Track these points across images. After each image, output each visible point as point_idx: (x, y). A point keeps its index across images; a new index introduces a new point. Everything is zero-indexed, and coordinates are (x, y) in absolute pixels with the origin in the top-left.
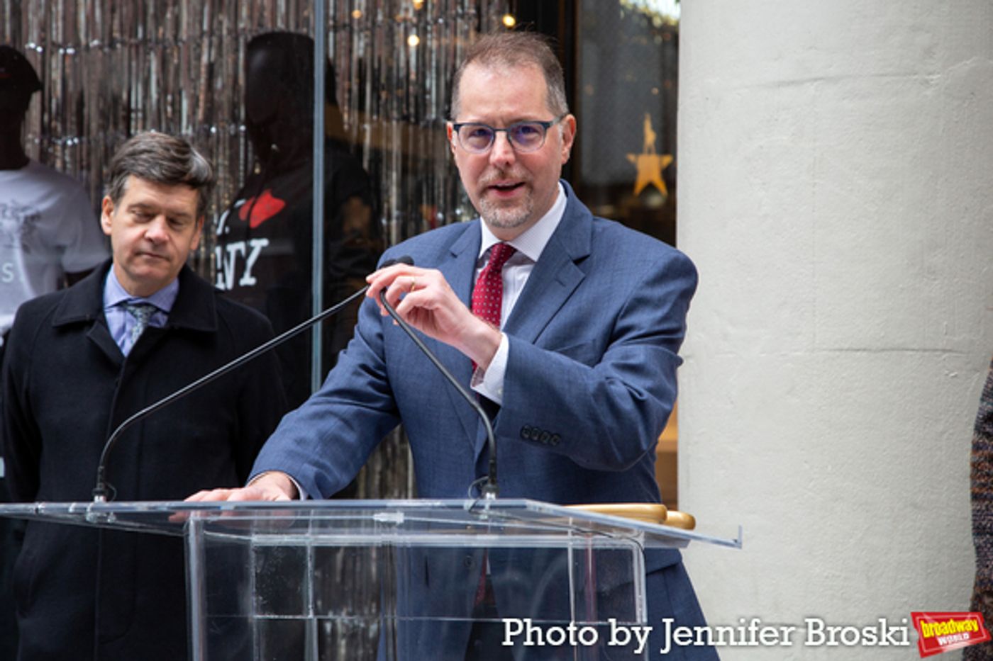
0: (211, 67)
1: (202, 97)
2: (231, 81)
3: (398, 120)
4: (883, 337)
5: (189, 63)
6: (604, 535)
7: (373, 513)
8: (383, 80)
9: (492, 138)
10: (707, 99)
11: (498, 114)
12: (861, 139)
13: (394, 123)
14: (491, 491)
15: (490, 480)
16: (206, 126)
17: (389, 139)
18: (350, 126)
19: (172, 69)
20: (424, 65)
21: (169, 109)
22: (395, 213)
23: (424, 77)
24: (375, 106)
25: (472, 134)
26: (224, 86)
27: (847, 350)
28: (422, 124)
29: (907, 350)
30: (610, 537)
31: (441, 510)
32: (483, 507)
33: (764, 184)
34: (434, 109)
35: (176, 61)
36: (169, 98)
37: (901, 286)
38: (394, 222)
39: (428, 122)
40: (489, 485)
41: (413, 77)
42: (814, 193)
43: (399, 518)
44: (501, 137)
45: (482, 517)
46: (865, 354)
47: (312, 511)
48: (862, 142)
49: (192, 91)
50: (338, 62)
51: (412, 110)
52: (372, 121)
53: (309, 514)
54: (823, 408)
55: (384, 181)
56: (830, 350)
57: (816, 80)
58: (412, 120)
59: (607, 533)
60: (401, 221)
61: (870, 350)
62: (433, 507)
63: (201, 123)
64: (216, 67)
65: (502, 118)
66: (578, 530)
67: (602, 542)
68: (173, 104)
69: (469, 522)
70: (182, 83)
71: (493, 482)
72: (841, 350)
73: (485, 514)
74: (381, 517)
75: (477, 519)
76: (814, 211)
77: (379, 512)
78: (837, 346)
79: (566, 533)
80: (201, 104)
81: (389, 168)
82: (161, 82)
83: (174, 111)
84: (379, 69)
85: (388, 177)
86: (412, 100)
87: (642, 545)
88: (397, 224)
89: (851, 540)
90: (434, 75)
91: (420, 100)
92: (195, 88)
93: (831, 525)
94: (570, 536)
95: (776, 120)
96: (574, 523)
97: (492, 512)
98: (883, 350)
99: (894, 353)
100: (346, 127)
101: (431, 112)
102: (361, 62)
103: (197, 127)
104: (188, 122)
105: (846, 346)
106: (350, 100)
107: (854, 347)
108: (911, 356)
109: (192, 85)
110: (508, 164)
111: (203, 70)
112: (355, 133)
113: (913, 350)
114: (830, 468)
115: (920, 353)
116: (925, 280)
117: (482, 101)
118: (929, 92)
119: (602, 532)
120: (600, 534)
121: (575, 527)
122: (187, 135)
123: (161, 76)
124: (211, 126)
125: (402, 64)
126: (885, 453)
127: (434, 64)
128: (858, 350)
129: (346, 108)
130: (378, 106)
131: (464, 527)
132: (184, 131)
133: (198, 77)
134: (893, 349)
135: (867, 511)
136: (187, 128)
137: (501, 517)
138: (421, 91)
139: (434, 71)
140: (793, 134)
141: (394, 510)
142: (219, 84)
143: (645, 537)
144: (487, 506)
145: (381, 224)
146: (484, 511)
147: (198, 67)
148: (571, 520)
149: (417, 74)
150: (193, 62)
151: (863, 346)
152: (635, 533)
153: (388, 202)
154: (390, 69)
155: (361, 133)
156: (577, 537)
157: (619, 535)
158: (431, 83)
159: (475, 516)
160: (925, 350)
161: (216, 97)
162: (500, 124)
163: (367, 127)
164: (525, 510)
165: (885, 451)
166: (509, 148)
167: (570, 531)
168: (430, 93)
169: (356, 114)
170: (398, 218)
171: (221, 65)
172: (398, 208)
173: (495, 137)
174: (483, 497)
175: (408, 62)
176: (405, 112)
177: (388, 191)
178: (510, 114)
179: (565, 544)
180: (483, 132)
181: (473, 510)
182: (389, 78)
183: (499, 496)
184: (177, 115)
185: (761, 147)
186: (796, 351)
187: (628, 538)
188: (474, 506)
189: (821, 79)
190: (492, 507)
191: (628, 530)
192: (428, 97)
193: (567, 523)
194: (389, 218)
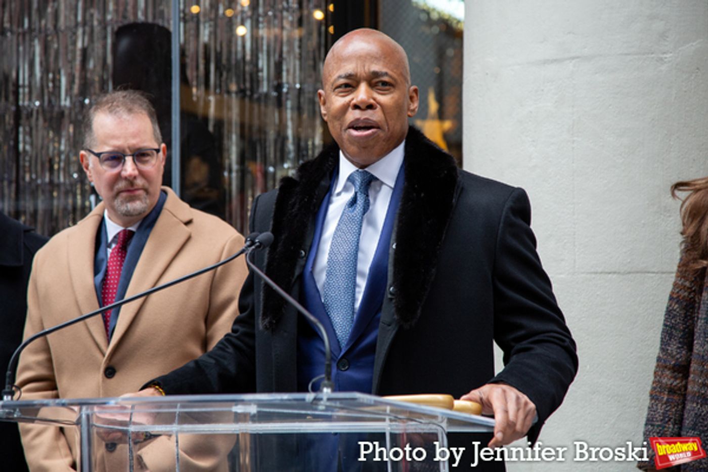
0: (84, 51)
1: (77, 74)
2: (101, 62)
3: (237, 93)
4: (630, 262)
5: (66, 47)
6: (416, 421)
7: (231, 406)
8: (224, 61)
9: (123, 161)
10: (487, 74)
11: (126, 145)
12: (610, 105)
13: (234, 95)
14: (327, 386)
15: (326, 378)
16: (81, 98)
17: (229, 108)
18: (198, 98)
19: (52, 53)
20: (257, 49)
21: (51, 85)
22: (235, 167)
23: (257, 59)
24: (218, 82)
25: (107, 159)
26: (95, 66)
27: (601, 273)
28: (256, 96)
29: (649, 272)
30: (421, 422)
31: (288, 402)
32: (321, 399)
33: (533, 141)
34: (265, 84)
35: (56, 46)
36: (51, 76)
37: (643, 222)
38: (234, 175)
39: (261, 94)
40: (326, 382)
41: (248, 58)
42: (573, 148)
43: (253, 409)
44: (129, 160)
45: (321, 407)
46: (615, 276)
47: (179, 405)
48: (610, 107)
49: (69, 71)
50: (187, 47)
51: (248, 85)
52: (215, 93)
53: (176, 407)
54: (583, 319)
55: (225, 142)
56: (588, 273)
57: (573, 58)
58: (248, 93)
59: (417, 420)
60: (240, 174)
61: (619, 273)
62: (282, 400)
63: (76, 96)
64: (89, 51)
65: (129, 148)
66: (396, 417)
67: (413, 427)
68: (54, 81)
69: (309, 412)
70: (61, 64)
71: (329, 379)
72: (596, 273)
73: (322, 405)
74: (239, 409)
75: (316, 410)
76: (573, 163)
77: (236, 405)
78: (593, 270)
79: (384, 420)
80: (77, 81)
81: (230, 132)
82: (44, 63)
83: (54, 87)
84: (221, 53)
85: (230, 138)
86: (248, 77)
87: (445, 429)
88: (237, 177)
89: (606, 425)
90: (265, 57)
91: (254, 76)
92: (72, 68)
93: (589, 413)
94: (387, 423)
95: (543, 90)
96: (391, 411)
97: (328, 404)
98: (629, 273)
99: (639, 274)
100: (195, 99)
101: (263, 87)
102: (206, 47)
103: (74, 99)
104: (66, 95)
105: (600, 270)
106: (197, 77)
107: (606, 270)
108: (652, 277)
109: (69, 65)
110: (135, 178)
111: (78, 53)
112: (202, 103)
113: (653, 273)
114: (588, 367)
115: (659, 275)
116: (662, 216)
117: (113, 137)
118: (664, 68)
119: (414, 419)
120: (412, 420)
121: (394, 415)
122: (65, 106)
123: (43, 58)
124: (85, 98)
125: (240, 48)
126: (632, 355)
127: (265, 48)
128: (610, 273)
129: (194, 83)
130: (220, 81)
131: (305, 415)
132: (63, 103)
133: (74, 58)
134: (637, 272)
135: (619, 402)
136: (66, 100)
137: (336, 407)
138: (255, 70)
139: (265, 53)
140: (556, 102)
141: (249, 402)
142: (91, 65)
143: (447, 423)
144: (325, 398)
145: (223, 176)
146: (322, 402)
147: (74, 52)
148: (388, 408)
149: (252, 55)
150: (70, 47)
151: (613, 270)
152: (440, 419)
153: (230, 158)
154: (230, 52)
155: (207, 104)
156: (394, 423)
157: (427, 421)
158: (262, 63)
159: (314, 407)
160: (663, 273)
161: (89, 75)
162: (128, 151)
163: (212, 98)
164: (356, 402)
165: (632, 353)
166: (134, 167)
167: (387, 418)
168: (262, 71)
169: (202, 88)
170: (237, 172)
171: (93, 50)
172: (238, 163)
173: (125, 160)
174: (321, 391)
175: (244, 47)
176: (242, 86)
177: (229, 150)
178: (134, 145)
179: (384, 429)
180: (117, 157)
181: (314, 402)
182: (229, 59)
183: (334, 390)
184: (57, 90)
185: (531, 112)
186: (561, 274)
187: (434, 424)
188: (315, 399)
189: (578, 57)
190: (329, 399)
191: (435, 417)
192: (260, 74)
193: (385, 411)
194: (230, 171)
